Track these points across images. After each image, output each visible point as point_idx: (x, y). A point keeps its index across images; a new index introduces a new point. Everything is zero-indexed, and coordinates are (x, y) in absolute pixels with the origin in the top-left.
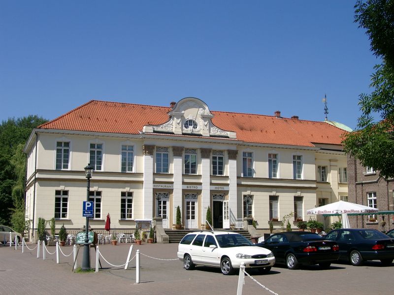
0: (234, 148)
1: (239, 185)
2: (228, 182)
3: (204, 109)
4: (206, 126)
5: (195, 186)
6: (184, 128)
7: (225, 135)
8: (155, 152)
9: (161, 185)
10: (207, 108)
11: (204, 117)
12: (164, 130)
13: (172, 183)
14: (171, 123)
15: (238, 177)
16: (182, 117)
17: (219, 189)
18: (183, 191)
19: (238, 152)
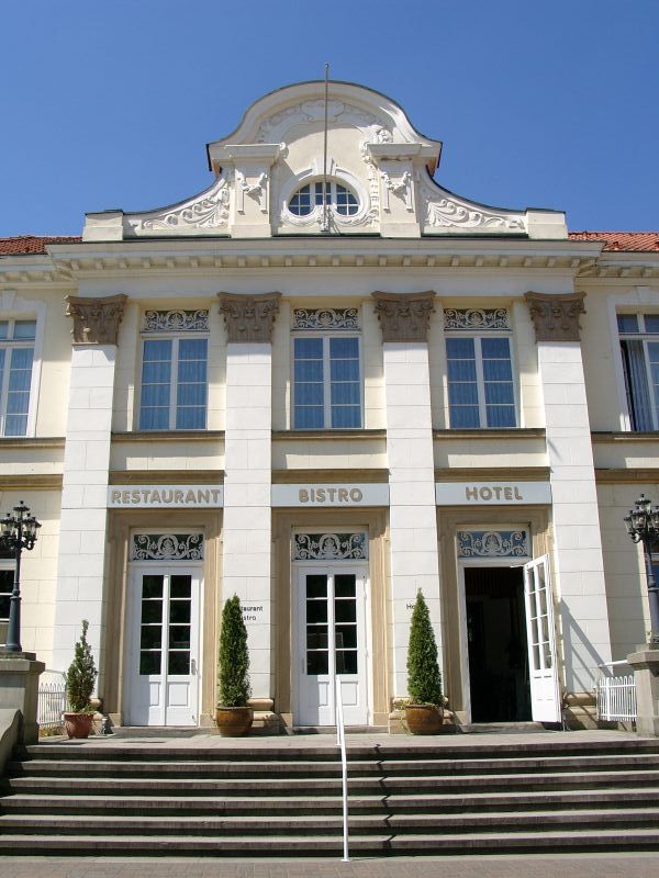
0: (559, 284)
1: (606, 476)
2: (543, 460)
3: (389, 125)
4: (400, 193)
5: (349, 487)
6: (286, 213)
7: (506, 230)
8: (131, 332)
9: (152, 488)
10: (399, 118)
11: (385, 158)
12: (183, 228)
13: (216, 477)
14: (219, 196)
15: (600, 436)
16: (276, 166)
17: (493, 501)
18: (280, 515)
19: (588, 303)
